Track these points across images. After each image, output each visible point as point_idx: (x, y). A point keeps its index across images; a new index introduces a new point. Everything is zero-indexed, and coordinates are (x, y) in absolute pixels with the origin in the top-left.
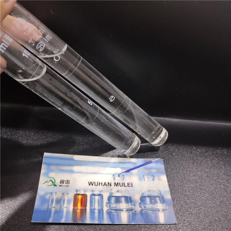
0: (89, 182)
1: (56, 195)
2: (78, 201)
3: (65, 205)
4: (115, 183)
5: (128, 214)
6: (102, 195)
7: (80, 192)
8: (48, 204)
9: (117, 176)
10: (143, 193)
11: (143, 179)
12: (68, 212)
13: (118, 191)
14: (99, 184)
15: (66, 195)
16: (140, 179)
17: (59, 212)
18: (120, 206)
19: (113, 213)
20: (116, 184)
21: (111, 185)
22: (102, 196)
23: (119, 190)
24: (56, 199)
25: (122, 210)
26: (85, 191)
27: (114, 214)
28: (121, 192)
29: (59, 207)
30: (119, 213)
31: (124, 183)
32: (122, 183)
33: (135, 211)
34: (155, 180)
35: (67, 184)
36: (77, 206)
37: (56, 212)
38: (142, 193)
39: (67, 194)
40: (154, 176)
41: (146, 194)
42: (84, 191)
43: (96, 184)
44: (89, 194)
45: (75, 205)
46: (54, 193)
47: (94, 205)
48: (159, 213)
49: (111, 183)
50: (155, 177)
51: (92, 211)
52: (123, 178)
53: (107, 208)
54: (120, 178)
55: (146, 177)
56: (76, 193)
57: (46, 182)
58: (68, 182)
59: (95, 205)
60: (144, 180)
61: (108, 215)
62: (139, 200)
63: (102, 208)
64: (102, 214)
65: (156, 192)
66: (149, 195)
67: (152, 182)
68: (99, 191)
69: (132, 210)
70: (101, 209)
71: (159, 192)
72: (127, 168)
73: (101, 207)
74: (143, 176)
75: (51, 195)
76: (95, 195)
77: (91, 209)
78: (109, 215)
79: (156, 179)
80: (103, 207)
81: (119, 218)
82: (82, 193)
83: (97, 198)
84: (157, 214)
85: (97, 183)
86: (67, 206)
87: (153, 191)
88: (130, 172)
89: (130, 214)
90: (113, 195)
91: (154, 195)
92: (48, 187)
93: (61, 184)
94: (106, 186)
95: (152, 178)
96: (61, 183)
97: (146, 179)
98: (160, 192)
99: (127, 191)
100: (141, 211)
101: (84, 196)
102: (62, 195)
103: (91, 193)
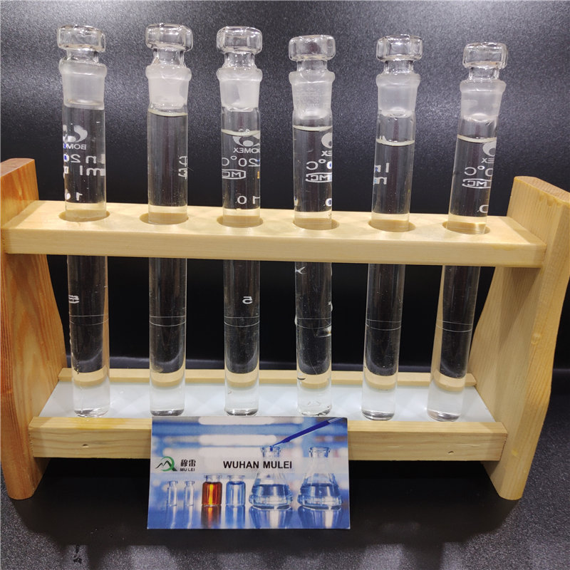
0: (224, 462)
5: (281, 513)
8: (167, 501)
9: (268, 449)
10: (307, 479)
11: (310, 453)
12: (195, 512)
14: (241, 464)
16: (305, 455)
17: (183, 513)
18: (269, 501)
20: (266, 465)
21: (258, 467)
26: (219, 478)
29: (183, 504)
31: (279, 462)
32: (276, 462)
33: (291, 509)
34: (328, 456)
35: (192, 467)
37: (179, 512)
38: (305, 480)
41: (311, 481)
42: (217, 478)
43: (235, 466)
44: (224, 482)
45: (205, 501)
49: (258, 462)
50: (329, 451)
55: (315, 449)
57: (160, 464)
58: (193, 463)
60: (312, 455)
65: (327, 477)
66: (316, 482)
67: (323, 458)
71: (331, 477)
72: (286, 435)
74: (311, 449)
76: (233, 483)
77: (227, 506)
79: (330, 454)
82: (215, 480)
85: (238, 462)
87: (324, 476)
88: (290, 441)
89: (283, 514)
90: (261, 483)
91: (323, 482)
92: (165, 472)
93: (182, 468)
95: (325, 452)
96: (182, 465)
97: (314, 454)
98: (334, 477)
103: (228, 481)
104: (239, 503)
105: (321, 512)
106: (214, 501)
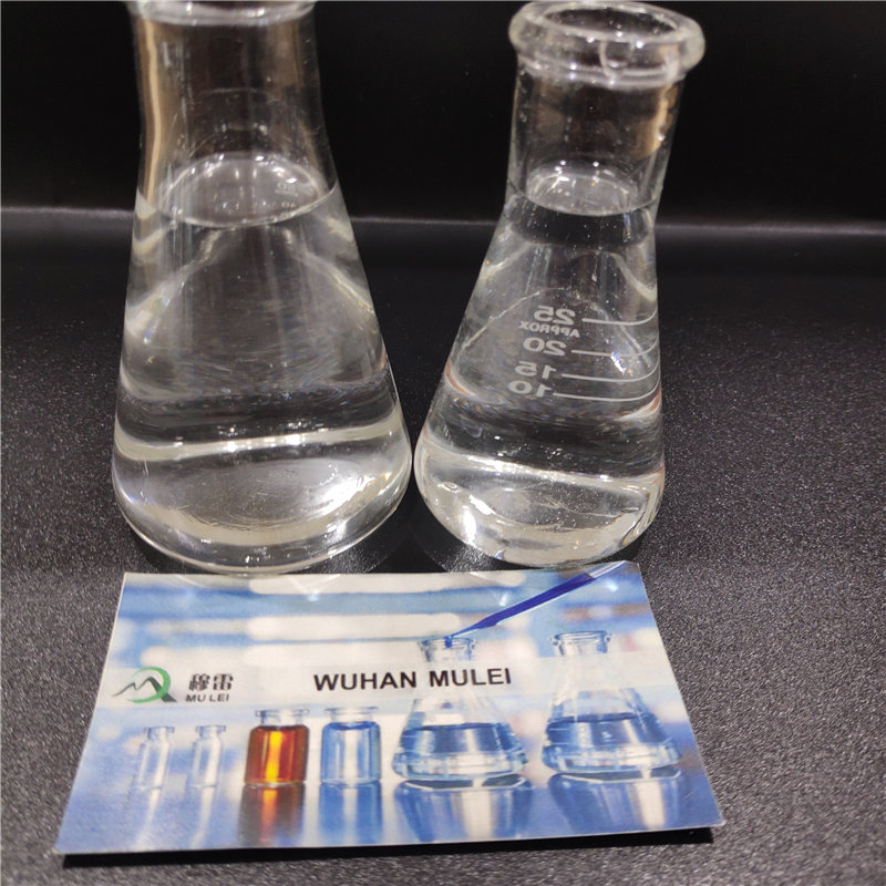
0: (316, 677)
1: (171, 735)
2: (267, 756)
3: (211, 775)
4: (433, 674)
5: (496, 796)
6: (373, 723)
7: (279, 720)
8: (135, 776)
9: (440, 644)
10: (561, 707)
11: (556, 648)
12: (220, 803)
13: (447, 706)
14: (364, 680)
15: (213, 735)
16: (544, 652)
19: (425, 799)
21: (413, 684)
22: (373, 729)
23: (451, 702)
24: (169, 754)
25: (467, 784)
26: (300, 715)
27: (429, 799)
28: (462, 707)
29: (184, 784)
30: (452, 797)
31: (473, 672)
32: (465, 672)
33: (527, 784)
34: (609, 650)
35: (222, 692)
36: (264, 777)
37: (168, 806)
38: (555, 708)
39: (218, 732)
40: (603, 634)
41: (572, 711)
42: (294, 716)
43: (349, 683)
44: (315, 726)
46: (163, 731)
47: (338, 768)
48: (635, 785)
49: (414, 674)
50: (608, 639)
51: (331, 795)
52: (470, 652)
53: (399, 780)
54: (454, 652)
55: (567, 639)
56: (257, 723)
57: (129, 687)
58: (224, 681)
59: (342, 766)
60: (562, 651)
61: (404, 808)
62: (545, 736)
63: (374, 779)
64: (374, 805)
65: (616, 698)
66: (588, 713)
67: (595, 658)
68: (363, 708)
69: (513, 778)
70: (371, 786)
71: (630, 697)
72: (484, 611)
73: (371, 775)
74: (557, 637)
75: (149, 737)
76: (342, 727)
77: (323, 784)
78: (408, 805)
79: (612, 646)
80: (379, 776)
81: (454, 816)
82: (287, 720)
83: (351, 738)
84: (628, 788)
85: (355, 676)
86: (217, 778)
87: (605, 694)
88: (499, 624)
89: (502, 799)
90: (427, 723)
91: (609, 711)
92: (138, 705)
93: (191, 693)
94: (391, 687)
95: (597, 641)
96: (193, 685)
97: (569, 649)
98: (637, 697)
99: (487, 704)
100: (556, 778)
101: (293, 733)
102: (197, 736)
103: (327, 720)
104: (361, 775)
105: (621, 787)
106: (282, 774)
